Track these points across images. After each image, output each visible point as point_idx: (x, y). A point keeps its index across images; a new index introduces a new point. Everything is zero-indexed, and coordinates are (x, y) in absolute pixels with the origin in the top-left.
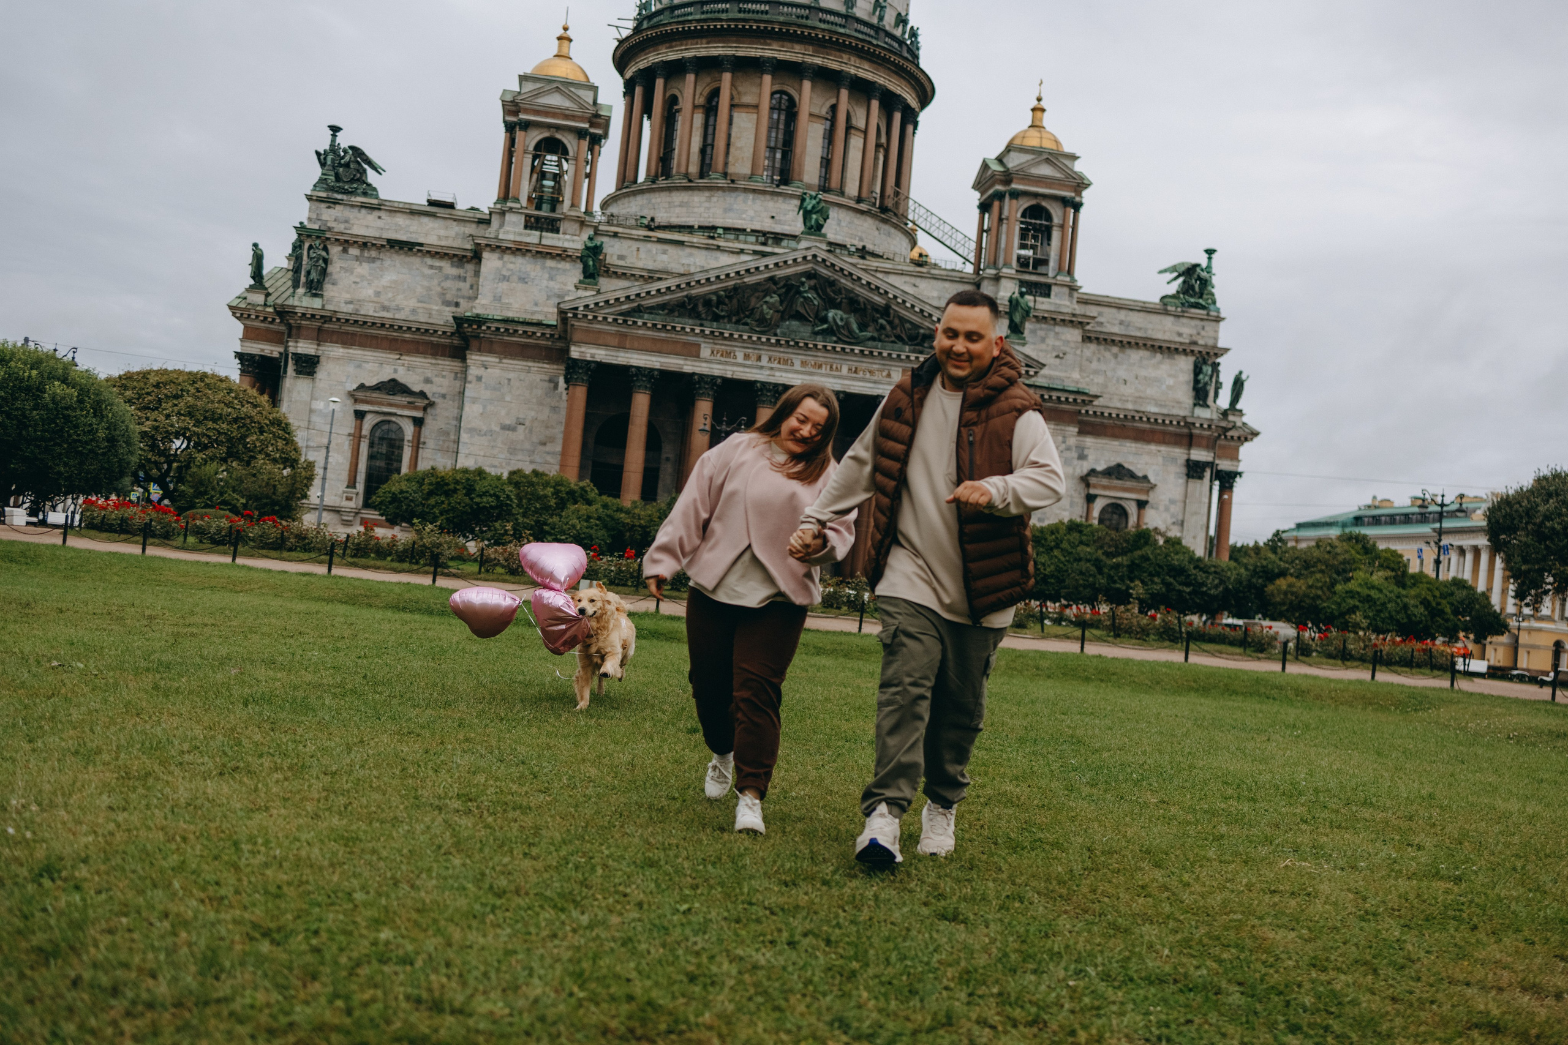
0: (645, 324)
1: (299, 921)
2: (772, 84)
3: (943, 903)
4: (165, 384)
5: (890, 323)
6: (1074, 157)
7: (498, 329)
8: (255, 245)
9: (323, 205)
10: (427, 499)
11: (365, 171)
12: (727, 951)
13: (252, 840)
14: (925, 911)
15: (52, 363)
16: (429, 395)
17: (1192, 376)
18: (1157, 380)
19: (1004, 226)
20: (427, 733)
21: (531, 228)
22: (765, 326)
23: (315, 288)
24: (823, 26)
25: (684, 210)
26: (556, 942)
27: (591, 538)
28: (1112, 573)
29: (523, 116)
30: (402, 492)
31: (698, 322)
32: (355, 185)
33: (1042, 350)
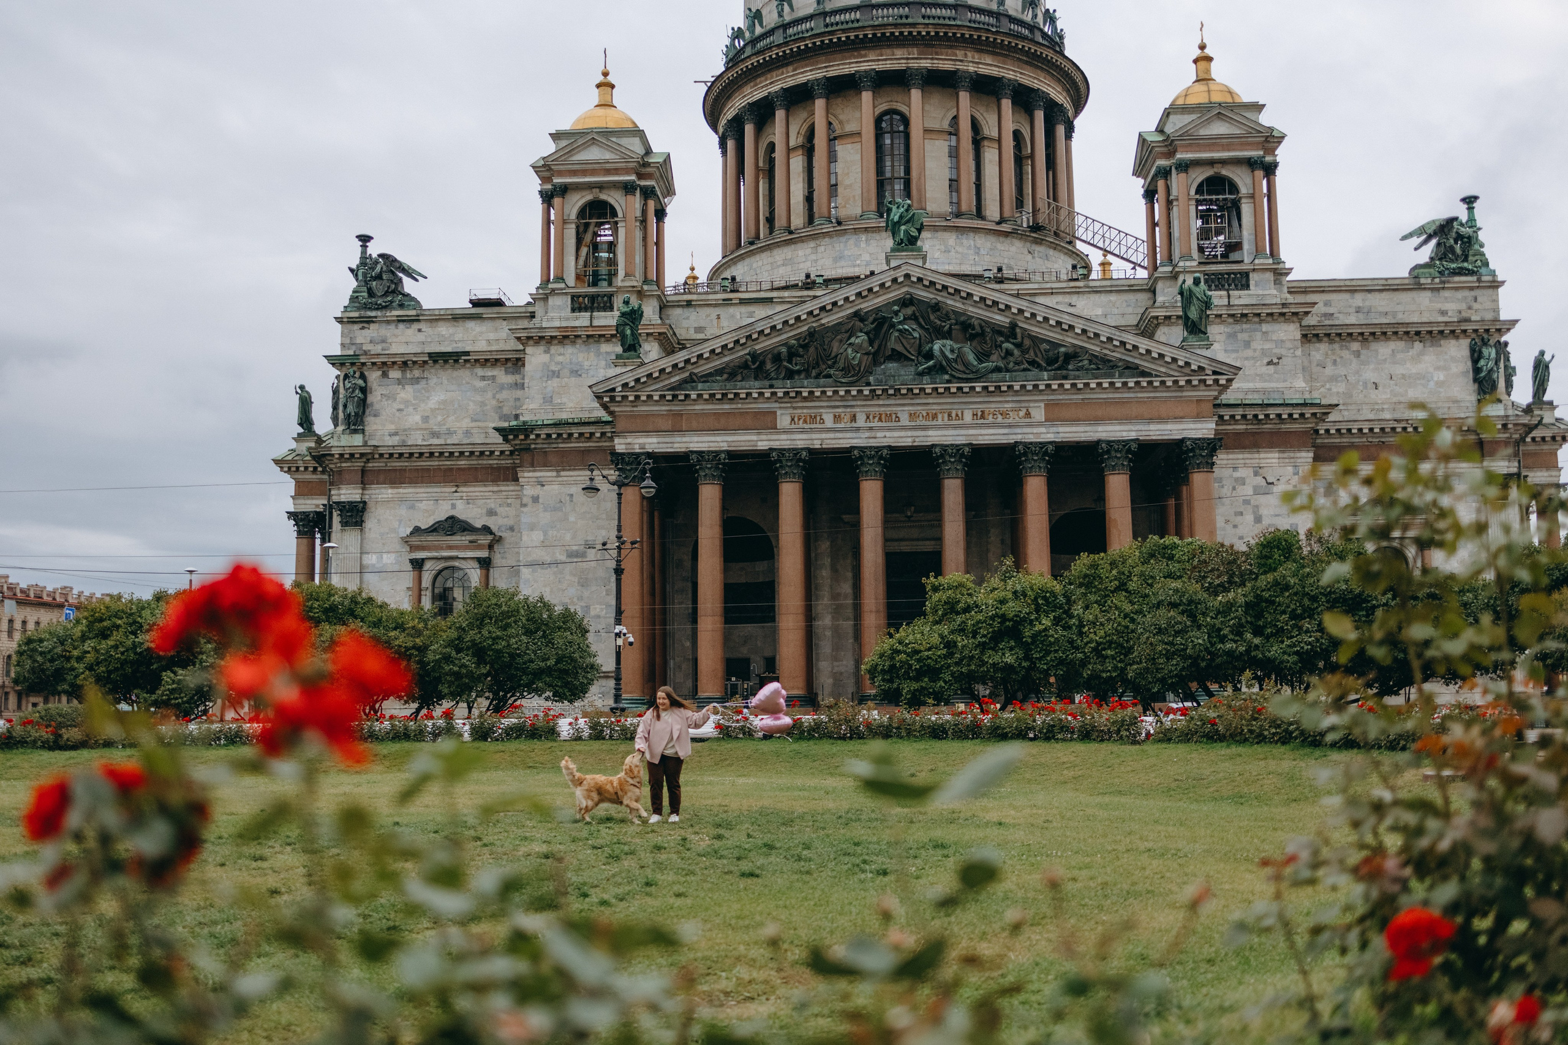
0: (700, 396)
2: (874, 103)
5: (1018, 346)
6: (1258, 107)
8: (302, 387)
9: (356, 327)
11: (401, 280)
16: (494, 528)
17: (1469, 364)
18: (1422, 377)
19: (1175, 209)
21: (580, 310)
22: (855, 375)
23: (354, 423)
24: (927, 21)
29: (557, 180)
31: (767, 383)
32: (389, 298)
33: (1247, 359)
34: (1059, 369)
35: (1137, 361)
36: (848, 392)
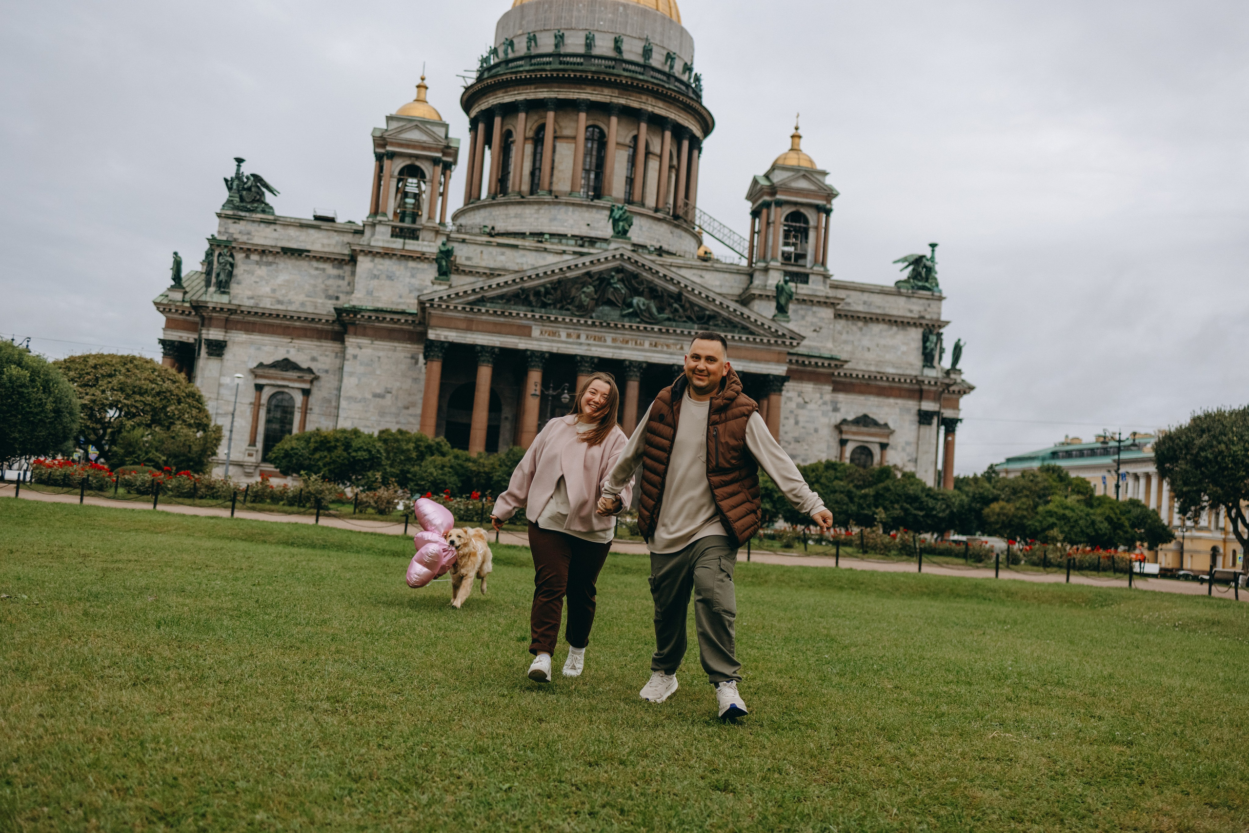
0: (487, 311)
1: (190, 807)
2: (587, 120)
3: (716, 776)
4: (101, 366)
5: (682, 306)
6: (824, 174)
7: (370, 317)
8: (176, 254)
9: (230, 221)
10: (313, 454)
11: (263, 193)
12: (540, 821)
13: (155, 739)
14: (702, 783)
15: (9, 350)
16: (315, 370)
17: (920, 344)
18: (894, 347)
19: (771, 229)
20: (305, 647)
21: (396, 237)
22: (583, 311)
23: (223, 287)
24: (626, 74)
25: (518, 220)
26: (400, 818)
27: (445, 483)
28: (861, 501)
29: (389, 148)
30: (292, 449)
31: (530, 309)
32: (256, 205)
33: (802, 326)
34: (704, 323)
35: (749, 325)
36: (578, 321)
